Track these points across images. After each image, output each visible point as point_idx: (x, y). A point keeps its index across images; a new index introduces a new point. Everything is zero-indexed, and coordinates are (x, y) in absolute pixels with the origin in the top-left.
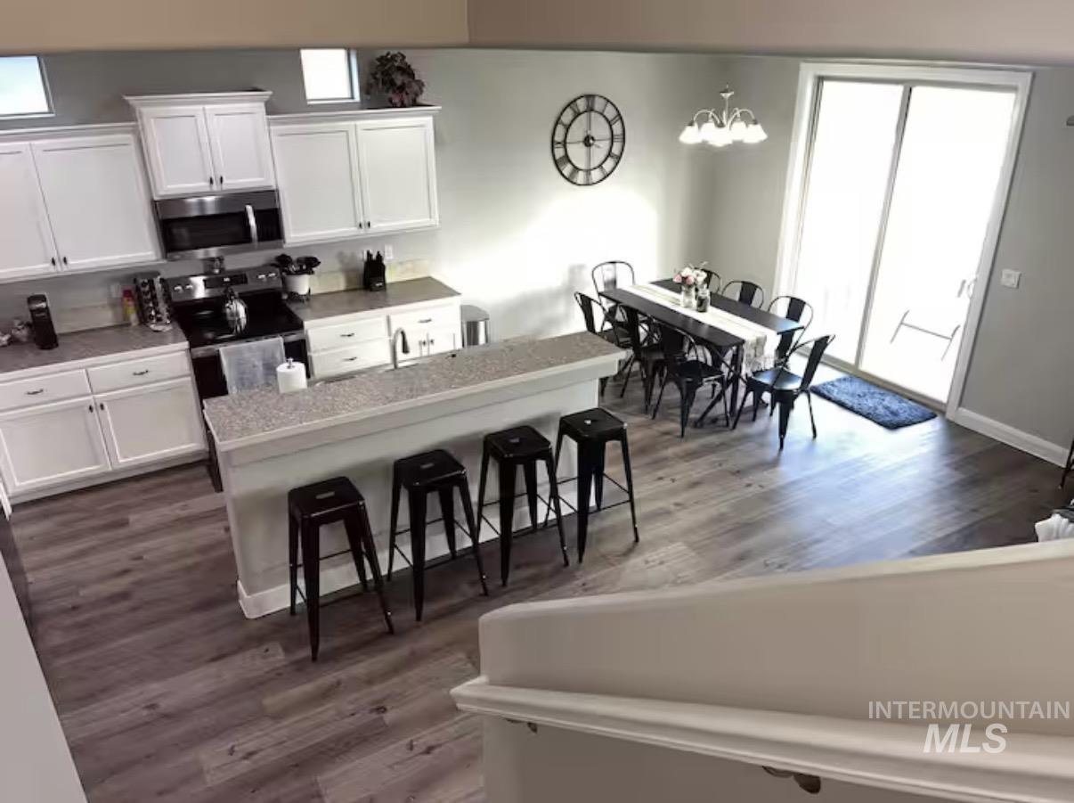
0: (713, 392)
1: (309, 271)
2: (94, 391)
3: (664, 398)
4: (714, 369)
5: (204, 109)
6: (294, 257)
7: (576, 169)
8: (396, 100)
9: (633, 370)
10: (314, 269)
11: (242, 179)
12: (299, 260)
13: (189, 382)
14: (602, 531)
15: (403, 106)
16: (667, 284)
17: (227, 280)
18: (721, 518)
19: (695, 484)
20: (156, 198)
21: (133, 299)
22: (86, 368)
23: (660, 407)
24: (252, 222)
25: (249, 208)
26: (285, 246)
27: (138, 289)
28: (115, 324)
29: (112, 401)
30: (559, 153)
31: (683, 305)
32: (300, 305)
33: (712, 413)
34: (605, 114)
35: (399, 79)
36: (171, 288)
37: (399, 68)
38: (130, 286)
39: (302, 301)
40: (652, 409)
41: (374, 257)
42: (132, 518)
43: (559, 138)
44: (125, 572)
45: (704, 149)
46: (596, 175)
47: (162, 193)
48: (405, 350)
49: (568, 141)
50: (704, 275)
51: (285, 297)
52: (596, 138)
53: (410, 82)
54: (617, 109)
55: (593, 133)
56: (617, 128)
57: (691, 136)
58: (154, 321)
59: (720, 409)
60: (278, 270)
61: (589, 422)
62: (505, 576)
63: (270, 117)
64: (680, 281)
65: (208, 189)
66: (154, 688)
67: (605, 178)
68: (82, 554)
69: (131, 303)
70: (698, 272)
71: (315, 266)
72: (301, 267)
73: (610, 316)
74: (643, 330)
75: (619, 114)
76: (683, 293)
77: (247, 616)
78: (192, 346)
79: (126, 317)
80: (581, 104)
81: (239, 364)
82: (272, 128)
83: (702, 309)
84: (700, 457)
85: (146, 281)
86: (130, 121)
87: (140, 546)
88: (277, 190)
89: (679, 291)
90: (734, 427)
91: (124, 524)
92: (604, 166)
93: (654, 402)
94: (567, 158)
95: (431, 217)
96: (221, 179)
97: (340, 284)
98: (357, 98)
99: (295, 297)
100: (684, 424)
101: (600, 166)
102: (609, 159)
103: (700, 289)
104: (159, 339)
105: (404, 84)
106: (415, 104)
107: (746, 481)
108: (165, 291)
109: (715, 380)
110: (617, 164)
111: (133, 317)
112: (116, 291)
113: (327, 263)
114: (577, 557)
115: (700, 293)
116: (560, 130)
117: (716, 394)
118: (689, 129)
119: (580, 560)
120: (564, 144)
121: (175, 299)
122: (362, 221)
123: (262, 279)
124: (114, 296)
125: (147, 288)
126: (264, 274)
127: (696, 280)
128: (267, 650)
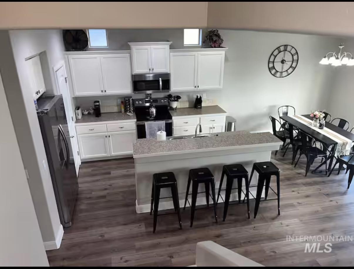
0: (322, 161)
1: (177, 101)
2: (108, 131)
3: (300, 160)
4: (324, 152)
5: (151, 47)
6: (173, 95)
7: (277, 71)
8: (213, 46)
9: (289, 147)
10: (179, 100)
11: (160, 69)
12: (174, 97)
13: (135, 132)
14: (265, 208)
15: (215, 47)
16: (308, 116)
17: (152, 101)
18: (317, 212)
19: (307, 196)
20: (133, 74)
21: (123, 104)
22: (106, 124)
23: (298, 163)
24: (161, 83)
25: (160, 79)
26: (170, 92)
27: (125, 101)
28: (117, 111)
29: (112, 135)
30: (271, 65)
31: (314, 126)
32: (173, 111)
33: (321, 168)
34: (291, 52)
35: (215, 38)
36: (135, 102)
37: (216, 35)
38: (123, 100)
39: (174, 110)
40: (295, 163)
41: (199, 97)
42: (112, 172)
43: (272, 60)
44: (106, 189)
45: (329, 67)
46: (285, 74)
47: (134, 73)
48: (200, 131)
49: (275, 61)
50: (324, 115)
51: (169, 108)
52: (286, 61)
53: (218, 40)
54: (296, 50)
55: (285, 59)
56: (295, 57)
57: (324, 61)
58: (129, 111)
59: (323, 167)
60: (168, 99)
61: (265, 167)
62: (225, 217)
63: (171, 50)
64: (313, 116)
65: (148, 72)
66: (105, 230)
67: (288, 75)
68: (97, 181)
69: (123, 106)
70: (321, 113)
71: (179, 99)
72: (175, 99)
73: (283, 126)
74: (295, 133)
75: (297, 52)
76: (314, 121)
77: (137, 212)
78: (137, 121)
79: (121, 110)
80: (282, 48)
81: (150, 128)
82: (171, 53)
83: (321, 128)
84: (311, 186)
85: (128, 99)
86: (129, 50)
87: (112, 182)
88: (170, 74)
89: (312, 120)
90: (329, 176)
91: (109, 173)
92: (288, 71)
93: (296, 160)
94: (274, 67)
95: (220, 85)
96: (153, 69)
97: (187, 105)
98: (201, 44)
99: (172, 109)
100: (307, 171)
101: (287, 71)
102: (291, 68)
103: (321, 120)
104: (129, 118)
105: (216, 40)
106: (219, 47)
107: (331, 199)
108: (133, 103)
109: (323, 156)
110: (294, 70)
111: (123, 110)
112: (119, 101)
113: (184, 98)
114: (253, 216)
115: (321, 122)
116: (272, 57)
117: (323, 162)
118: (324, 59)
119: (255, 217)
120: (273, 62)
121: (136, 105)
122: (196, 85)
123: (162, 102)
124: (119, 103)
125: (128, 101)
126: (163, 100)
127: (320, 116)
128: (140, 226)
